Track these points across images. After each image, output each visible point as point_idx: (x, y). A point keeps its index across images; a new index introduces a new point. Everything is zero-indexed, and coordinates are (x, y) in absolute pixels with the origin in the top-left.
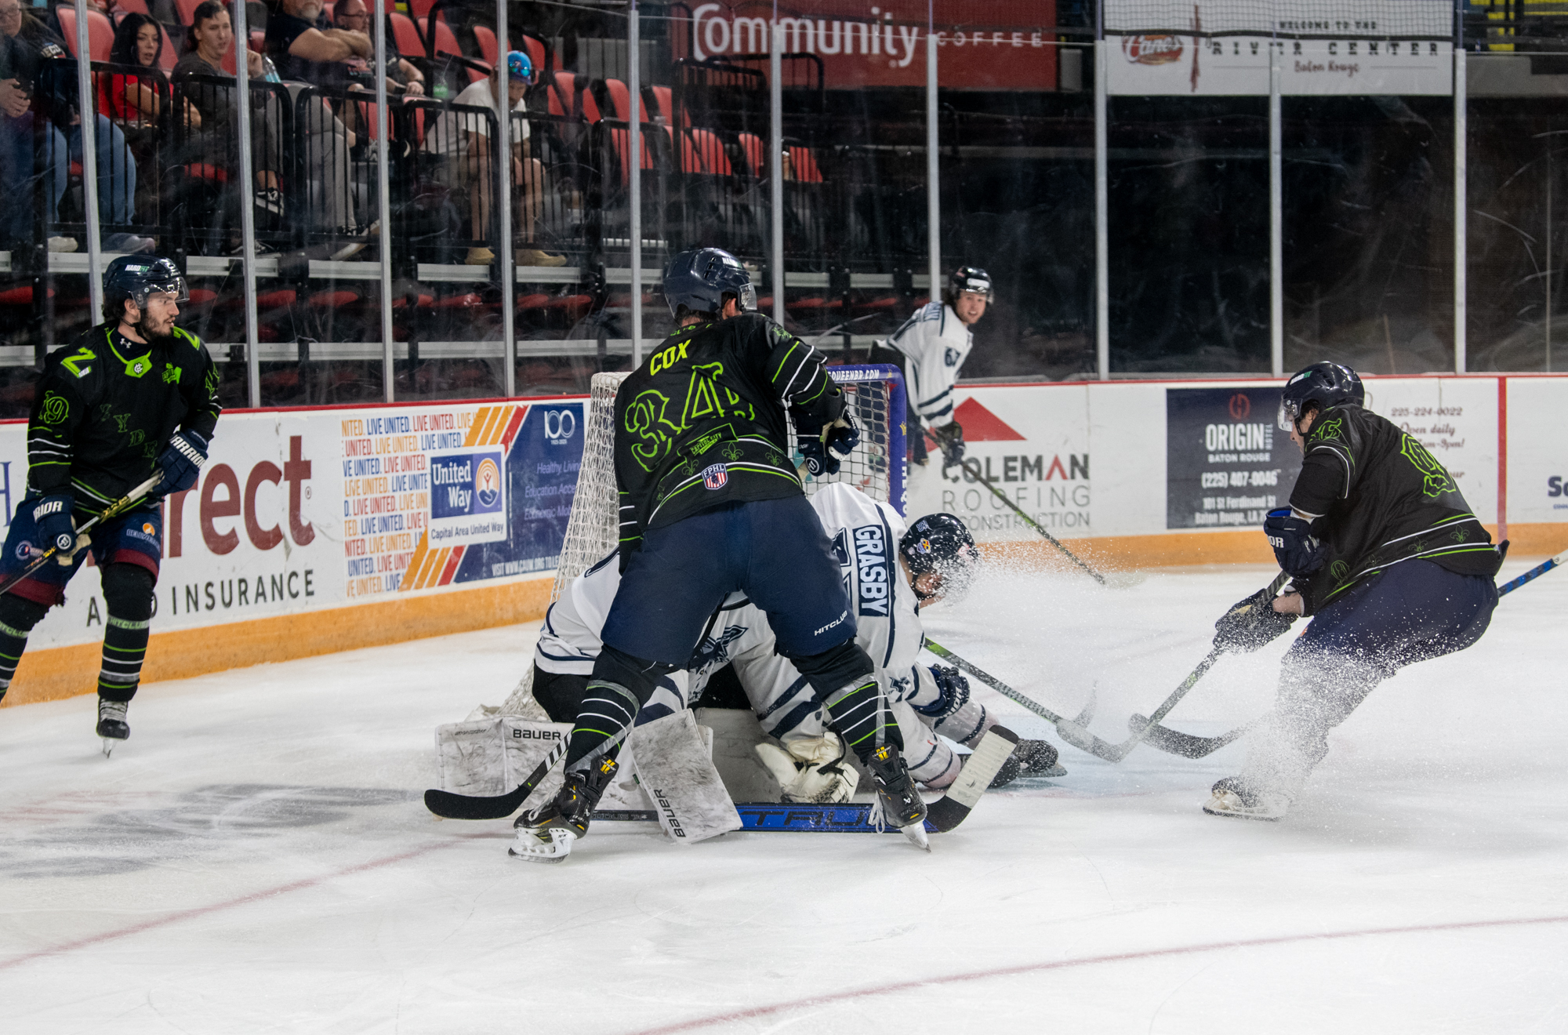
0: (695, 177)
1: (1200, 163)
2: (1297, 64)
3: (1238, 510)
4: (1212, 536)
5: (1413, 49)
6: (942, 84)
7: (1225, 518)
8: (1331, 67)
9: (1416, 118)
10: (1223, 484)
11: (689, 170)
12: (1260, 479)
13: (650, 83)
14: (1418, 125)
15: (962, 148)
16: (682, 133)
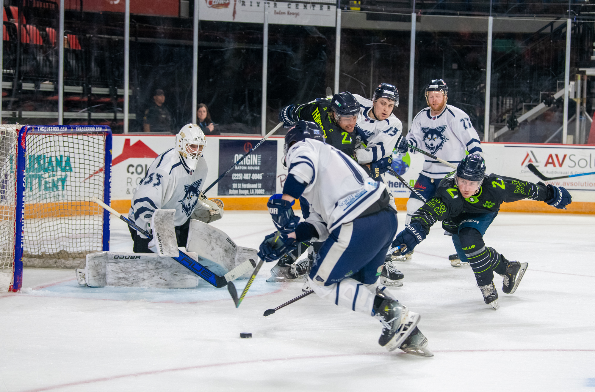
0: (27, 45)
1: (235, 49)
2: (275, 11)
3: (246, 189)
4: (236, 199)
5: (321, 8)
6: (132, 12)
7: (241, 192)
8: (288, 13)
9: (321, 35)
10: (241, 178)
11: (25, 42)
12: (255, 177)
13: (9, 5)
14: (321, 38)
15: (139, 38)
16: (22, 26)
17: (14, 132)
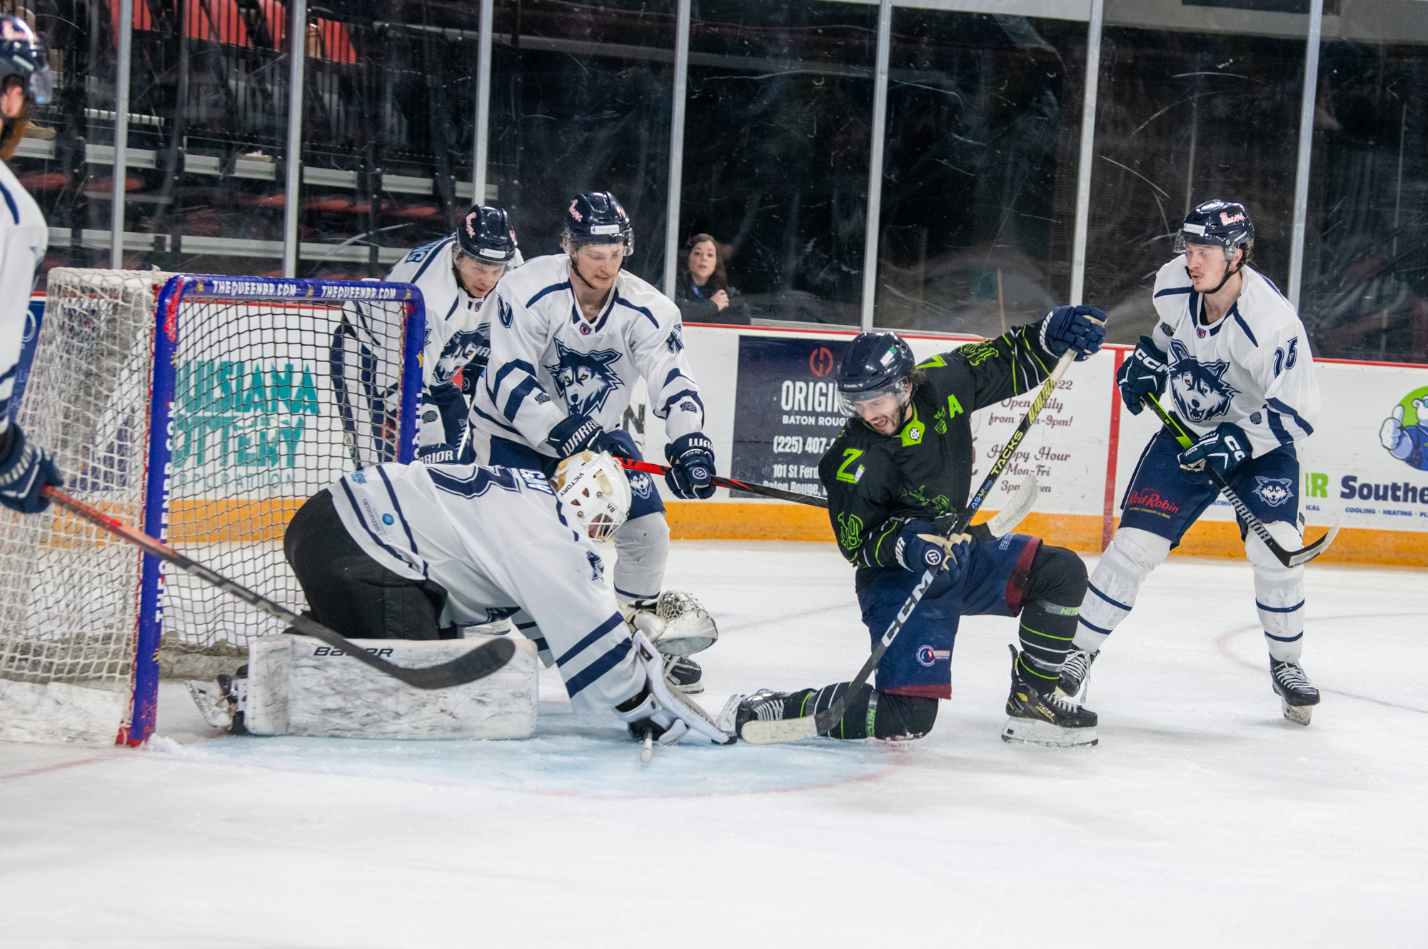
0: (202, 44)
1: (796, 77)
3: (812, 481)
4: (781, 509)
7: (796, 488)
9: (1044, 45)
10: (798, 449)
11: (194, 35)
14: (1045, 52)
15: (523, 38)
17: (148, 294)
